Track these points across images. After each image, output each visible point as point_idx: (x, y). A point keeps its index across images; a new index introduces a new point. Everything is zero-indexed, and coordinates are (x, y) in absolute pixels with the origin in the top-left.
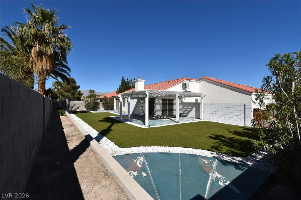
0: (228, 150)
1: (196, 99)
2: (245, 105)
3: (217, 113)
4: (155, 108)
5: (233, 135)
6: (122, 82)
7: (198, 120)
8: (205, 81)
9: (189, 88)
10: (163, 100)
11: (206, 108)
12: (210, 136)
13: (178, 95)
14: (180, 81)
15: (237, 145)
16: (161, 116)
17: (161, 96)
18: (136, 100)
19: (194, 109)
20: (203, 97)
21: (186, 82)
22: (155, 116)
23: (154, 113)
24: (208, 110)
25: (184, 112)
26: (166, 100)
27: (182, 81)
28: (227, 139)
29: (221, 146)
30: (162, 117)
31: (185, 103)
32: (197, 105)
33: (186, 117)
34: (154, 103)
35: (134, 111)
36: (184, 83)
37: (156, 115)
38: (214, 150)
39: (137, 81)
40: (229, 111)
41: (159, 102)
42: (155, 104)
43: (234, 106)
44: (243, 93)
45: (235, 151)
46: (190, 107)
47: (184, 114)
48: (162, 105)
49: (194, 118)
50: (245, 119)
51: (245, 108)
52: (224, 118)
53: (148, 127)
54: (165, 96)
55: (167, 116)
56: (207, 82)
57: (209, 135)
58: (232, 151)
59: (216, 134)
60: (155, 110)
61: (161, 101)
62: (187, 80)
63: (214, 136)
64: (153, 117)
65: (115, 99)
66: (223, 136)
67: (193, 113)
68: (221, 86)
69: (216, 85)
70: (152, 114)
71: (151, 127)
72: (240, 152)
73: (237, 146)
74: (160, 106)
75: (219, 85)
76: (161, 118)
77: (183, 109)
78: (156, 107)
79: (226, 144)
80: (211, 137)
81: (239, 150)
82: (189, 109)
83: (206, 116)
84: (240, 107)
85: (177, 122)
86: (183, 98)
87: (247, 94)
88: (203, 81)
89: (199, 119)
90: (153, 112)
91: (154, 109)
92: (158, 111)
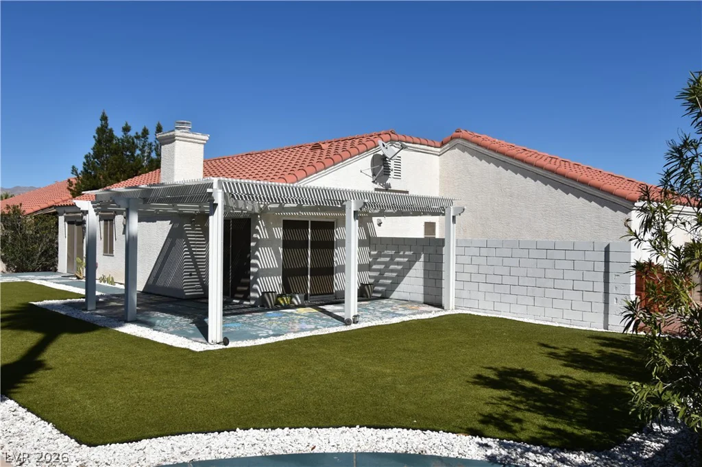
0: (545, 428)
1: (426, 223)
2: (607, 251)
3: (507, 280)
4: (253, 261)
5: (565, 365)
6: (99, 142)
7: (434, 313)
8: (464, 149)
9: (398, 175)
10: (288, 225)
11: (466, 260)
12: (479, 377)
13: (353, 206)
14: (362, 148)
15: (577, 406)
16: (280, 296)
17: (282, 208)
18: (164, 227)
19: (419, 268)
20: (454, 217)
21: (390, 151)
22: (252, 295)
23: (249, 285)
24: (473, 269)
25: (377, 279)
27: (370, 144)
28: (543, 383)
29: (519, 415)
30: (285, 300)
31: (381, 238)
32: (431, 250)
33: (385, 301)
34: (249, 239)
35: (157, 277)
36: (381, 153)
37: (256, 291)
38: (491, 429)
39: (171, 140)
40: (550, 273)
41: (271, 234)
42: (253, 244)
43: (570, 255)
44: (603, 202)
45: (569, 429)
46: (404, 256)
47: (380, 288)
48: (284, 247)
49: (419, 303)
50: (606, 303)
51: (607, 261)
52: (532, 299)
53: (222, 346)
54: (300, 208)
55: (306, 298)
56: (473, 153)
57: (474, 371)
58: (558, 431)
59: (499, 365)
60: (252, 269)
61: (279, 233)
62: (392, 141)
63: (492, 375)
64: (245, 303)
65: (61, 219)
66: (528, 372)
67: (413, 284)
68: (526, 174)
69: (507, 166)
70: (239, 288)
71: (232, 345)
72: (588, 431)
73: (576, 410)
74: (277, 253)
75: (516, 170)
76: (277, 303)
77: (374, 267)
78: (257, 258)
79: (538, 404)
80: (482, 381)
81: (583, 423)
82: (400, 267)
83: (465, 294)
84: (590, 256)
85: (347, 322)
86: (375, 220)
87: (615, 207)
88: (457, 150)
89: (440, 306)
90: (243, 280)
91: (249, 265)
92: (268, 272)
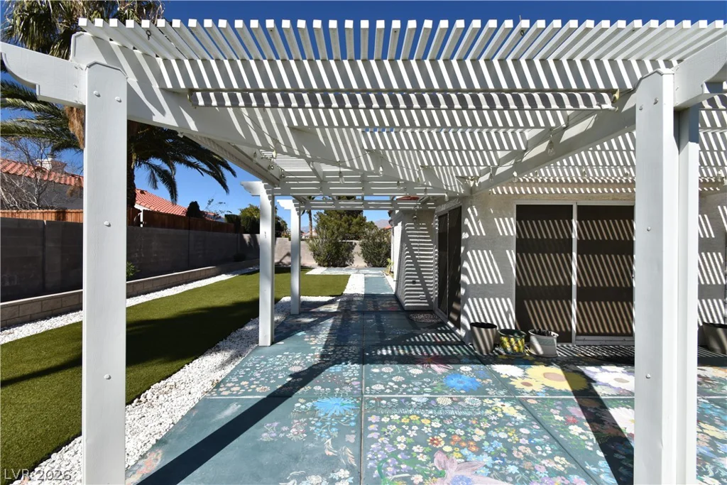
10: (526, 213)
22: (463, 320)
26: (560, 213)
30: (513, 343)
41: (491, 229)
42: (462, 250)
48: (519, 252)
61: (508, 227)
64: (457, 331)
70: (454, 306)
74: (502, 262)
76: (500, 344)
91: (460, 283)
